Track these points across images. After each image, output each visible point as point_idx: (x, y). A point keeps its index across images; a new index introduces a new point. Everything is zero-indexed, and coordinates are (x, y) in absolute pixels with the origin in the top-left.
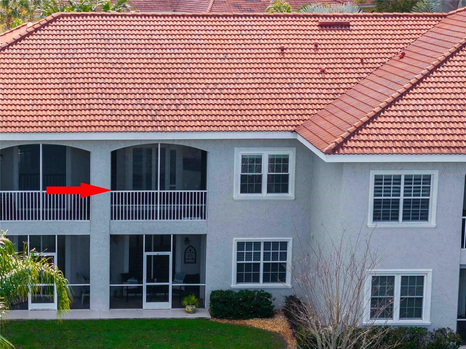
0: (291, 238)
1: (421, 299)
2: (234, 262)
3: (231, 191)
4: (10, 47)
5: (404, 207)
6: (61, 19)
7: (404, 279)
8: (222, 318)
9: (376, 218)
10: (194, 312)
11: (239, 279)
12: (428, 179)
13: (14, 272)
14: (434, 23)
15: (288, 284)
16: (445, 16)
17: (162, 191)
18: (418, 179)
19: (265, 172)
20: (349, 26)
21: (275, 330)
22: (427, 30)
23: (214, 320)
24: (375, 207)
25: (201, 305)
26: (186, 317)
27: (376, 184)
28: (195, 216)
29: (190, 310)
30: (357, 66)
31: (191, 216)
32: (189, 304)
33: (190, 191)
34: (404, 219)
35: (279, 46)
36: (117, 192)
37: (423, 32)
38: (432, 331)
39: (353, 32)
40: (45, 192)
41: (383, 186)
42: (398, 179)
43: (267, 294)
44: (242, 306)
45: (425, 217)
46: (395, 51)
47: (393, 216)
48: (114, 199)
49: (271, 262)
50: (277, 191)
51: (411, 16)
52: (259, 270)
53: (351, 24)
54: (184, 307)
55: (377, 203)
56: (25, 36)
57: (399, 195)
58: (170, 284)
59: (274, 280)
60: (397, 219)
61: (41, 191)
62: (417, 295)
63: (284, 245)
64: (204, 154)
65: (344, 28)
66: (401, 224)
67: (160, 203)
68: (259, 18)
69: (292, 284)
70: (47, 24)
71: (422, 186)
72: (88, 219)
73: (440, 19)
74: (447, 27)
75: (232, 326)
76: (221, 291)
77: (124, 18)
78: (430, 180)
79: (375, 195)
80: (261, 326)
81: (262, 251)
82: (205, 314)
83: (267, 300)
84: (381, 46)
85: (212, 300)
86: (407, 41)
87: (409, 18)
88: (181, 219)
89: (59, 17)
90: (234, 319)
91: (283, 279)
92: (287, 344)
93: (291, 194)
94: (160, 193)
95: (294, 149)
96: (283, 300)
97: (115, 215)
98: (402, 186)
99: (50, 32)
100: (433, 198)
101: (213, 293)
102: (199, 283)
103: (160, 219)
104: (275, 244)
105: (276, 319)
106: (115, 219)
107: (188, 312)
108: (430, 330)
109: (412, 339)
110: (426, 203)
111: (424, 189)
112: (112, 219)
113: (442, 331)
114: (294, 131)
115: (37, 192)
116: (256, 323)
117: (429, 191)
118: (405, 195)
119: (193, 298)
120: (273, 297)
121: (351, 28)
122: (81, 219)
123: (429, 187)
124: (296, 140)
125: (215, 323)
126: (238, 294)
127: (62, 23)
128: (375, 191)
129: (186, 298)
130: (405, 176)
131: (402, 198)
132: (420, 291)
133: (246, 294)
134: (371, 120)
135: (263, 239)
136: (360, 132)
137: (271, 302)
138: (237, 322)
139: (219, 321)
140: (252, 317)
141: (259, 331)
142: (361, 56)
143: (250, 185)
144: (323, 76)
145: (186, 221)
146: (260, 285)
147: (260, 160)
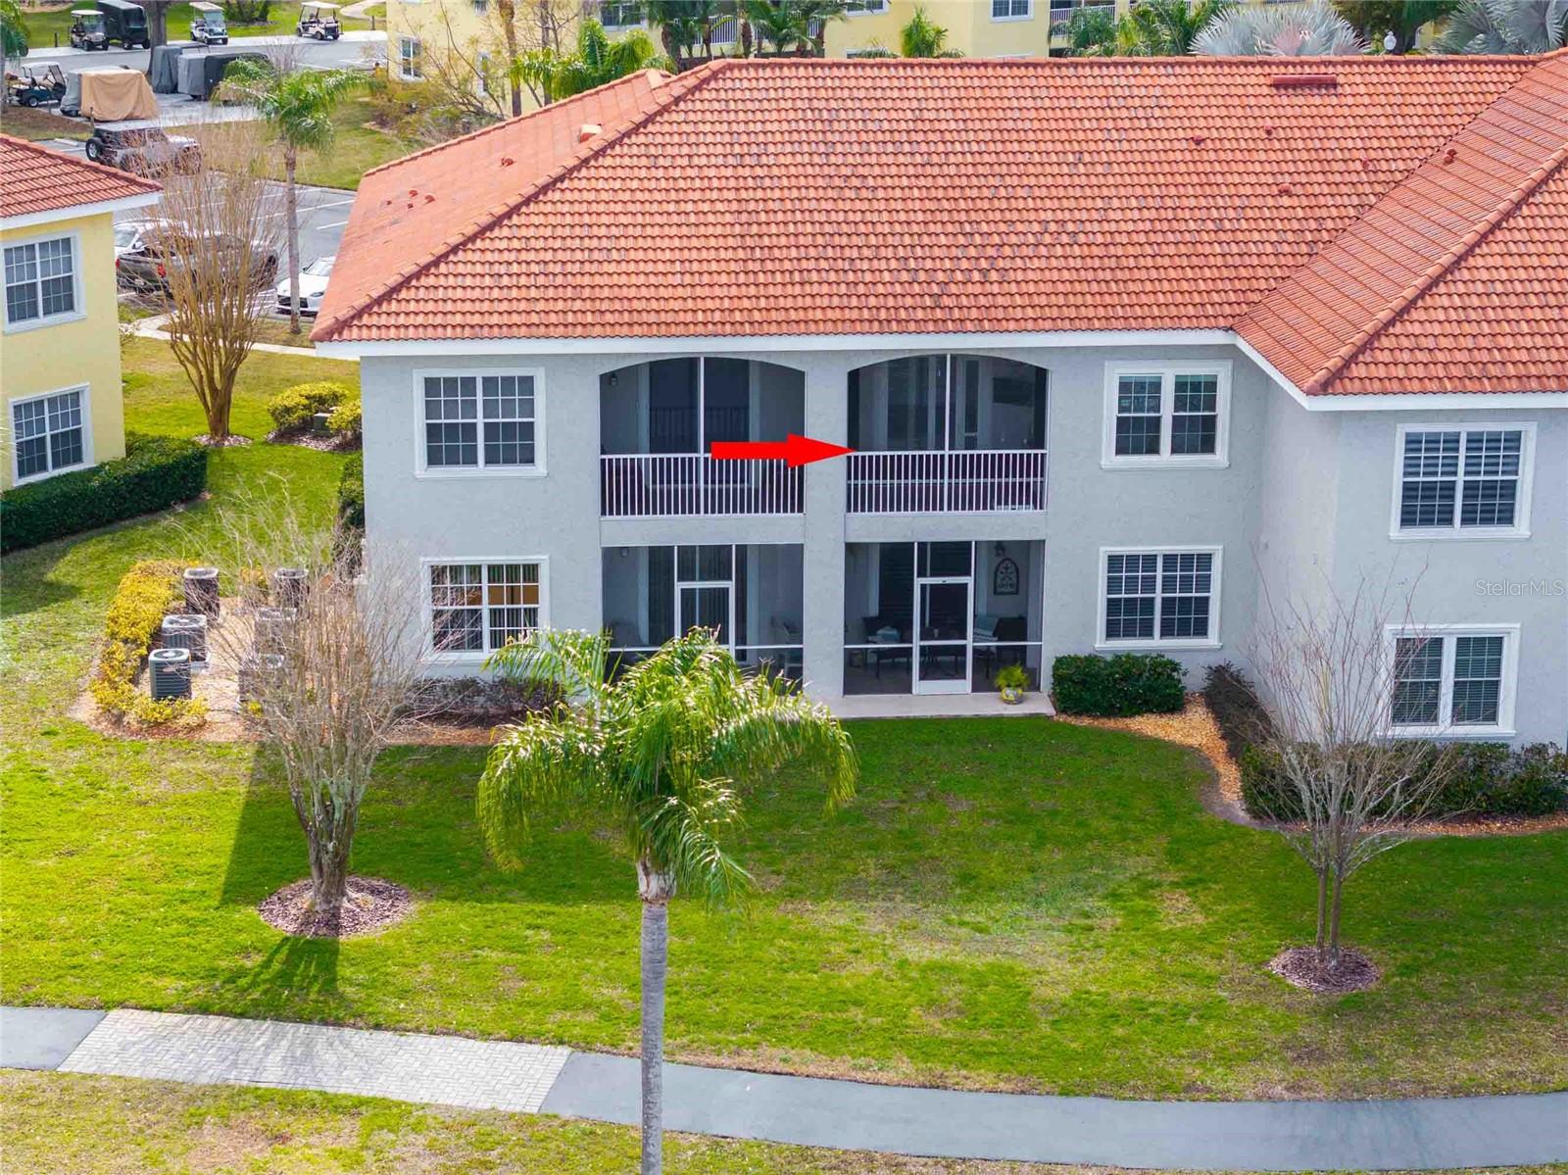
0: (1221, 547)
1: (1497, 684)
2: (1102, 597)
3: (1096, 451)
4: (626, 140)
5: (1465, 497)
6: (728, 74)
7: (1463, 643)
8: (1078, 714)
9: (1408, 519)
10: (1019, 700)
11: (1112, 631)
12: (1514, 440)
13: (743, 720)
14: (1511, 78)
15: (1212, 640)
16: (1534, 63)
17: (954, 453)
18: (1494, 439)
19: (1167, 412)
20: (1335, 85)
21: (1190, 741)
22: (1496, 96)
23: (1062, 718)
24: (1405, 497)
25: (1035, 686)
26: (1006, 713)
27: (1407, 450)
28: (1021, 503)
29: (1012, 697)
30: (1354, 178)
31: (1014, 503)
32: (1009, 686)
33: (1011, 452)
34: (1465, 521)
35: (1190, 134)
36: (860, 454)
37: (1490, 98)
38: (1518, 750)
39: (1344, 101)
40: (709, 455)
41: (1423, 454)
42: (1453, 441)
43: (1171, 662)
44: (1120, 690)
45: (1507, 516)
46: (1434, 142)
47: (1443, 516)
48: (855, 469)
49: (1178, 595)
50: (1192, 450)
51: (1463, 63)
52: (1152, 613)
53: (1341, 79)
54: (999, 689)
55: (1409, 490)
56: (655, 114)
57: (1455, 473)
58: (969, 643)
59: (1184, 632)
60: (1449, 521)
61: (702, 455)
62: (1488, 675)
63: (1205, 560)
64: (1041, 374)
65: (1324, 91)
66: (1458, 531)
67: (950, 477)
68: (1146, 70)
69: (1220, 639)
70: (698, 88)
71: (1502, 453)
72: (800, 510)
73: (1523, 69)
74: (1540, 91)
75: (1100, 733)
76: (1076, 659)
77: (860, 71)
78: (1519, 440)
79: (1406, 474)
80: (1161, 734)
81: (1159, 574)
82: (1041, 705)
83: (1170, 677)
84: (1404, 132)
85: (1059, 679)
86: (1457, 120)
87: (1460, 68)
88: (992, 508)
89: (722, 70)
90: (1103, 716)
91: (1201, 629)
92: (1218, 775)
93: (1220, 456)
94: (950, 456)
95: (1229, 364)
96: (1203, 673)
97: (856, 501)
98: (1462, 453)
99: (706, 105)
100: (1526, 479)
101: (1060, 661)
102: (1025, 640)
103: (949, 509)
104: (1187, 559)
105: (1190, 715)
106: (856, 510)
107: (1009, 702)
108: (1515, 747)
109: (1479, 768)
110: (1510, 489)
111: (1507, 460)
112: (849, 510)
113: (1539, 750)
114: (1231, 328)
115: (693, 455)
116: (1149, 725)
117: (1517, 464)
118: (1467, 473)
119: (1018, 672)
120: (1183, 667)
121: (1340, 90)
122: (785, 511)
123: (1518, 457)
124: (1234, 346)
125: (1064, 725)
126: (1110, 665)
127: (729, 84)
128: (1406, 466)
129: (1003, 673)
130: (1469, 434)
131: (1460, 479)
132: (1496, 668)
133: (1127, 665)
134: (1399, 315)
135: (1161, 549)
136: (1376, 345)
137: (1179, 681)
138: (1111, 724)
139: (1073, 721)
140: (1140, 713)
141: (1157, 744)
142: (1362, 155)
143: (1136, 436)
144: (1285, 201)
145: (1002, 513)
146: (1156, 643)
147: (1156, 386)
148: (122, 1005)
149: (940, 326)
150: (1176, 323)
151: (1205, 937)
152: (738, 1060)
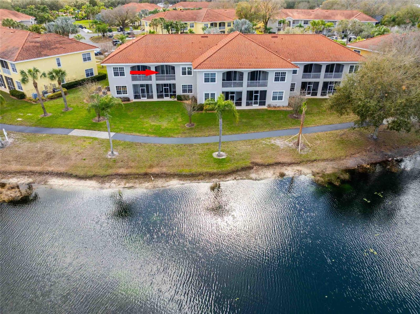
0: (193, 84)
1: (215, 98)
2: (182, 89)
3: (180, 75)
5: (211, 79)
6: (147, 36)
7: (211, 94)
8: (179, 101)
9: (205, 82)
10: (174, 99)
11: (183, 92)
14: (226, 36)
15: (193, 93)
16: (228, 35)
17: (166, 75)
18: (213, 74)
19: (187, 71)
20: (208, 37)
21: (188, 103)
25: (176, 98)
26: (172, 100)
27: (204, 75)
28: (173, 80)
30: (207, 47)
33: (171, 75)
35: (192, 42)
37: (223, 38)
41: (206, 75)
42: (209, 74)
45: (215, 81)
46: (216, 43)
47: (209, 81)
48: (156, 77)
49: (189, 89)
50: (189, 75)
52: (187, 91)
54: (172, 98)
55: (205, 79)
57: (209, 77)
58: (169, 94)
61: (141, 75)
64: (174, 67)
65: (206, 38)
66: (210, 83)
67: (166, 77)
70: (143, 37)
72: (151, 81)
75: (181, 102)
78: (215, 74)
79: (204, 77)
81: (187, 87)
82: (176, 100)
83: (188, 97)
85: (178, 97)
86: (219, 41)
91: (191, 92)
93: (192, 75)
95: (192, 66)
96: (191, 97)
97: (157, 80)
99: (144, 39)
100: (216, 78)
101: (178, 95)
102: (175, 93)
103: (166, 80)
104: (190, 85)
105: (189, 101)
111: (214, 76)
114: (192, 62)
118: (211, 77)
119: (174, 96)
124: (192, 64)
125: (177, 102)
126: (182, 96)
129: (172, 96)
132: (214, 96)
133: (184, 96)
134: (204, 61)
135: (187, 84)
136: (201, 64)
140: (185, 100)
141: (185, 103)
143: (184, 73)
144: (200, 49)
145: (171, 81)
146: (187, 94)
147: (186, 68)
148: (76, 129)
149: (163, 62)
150: (186, 62)
151: (181, 122)
152: (131, 134)
